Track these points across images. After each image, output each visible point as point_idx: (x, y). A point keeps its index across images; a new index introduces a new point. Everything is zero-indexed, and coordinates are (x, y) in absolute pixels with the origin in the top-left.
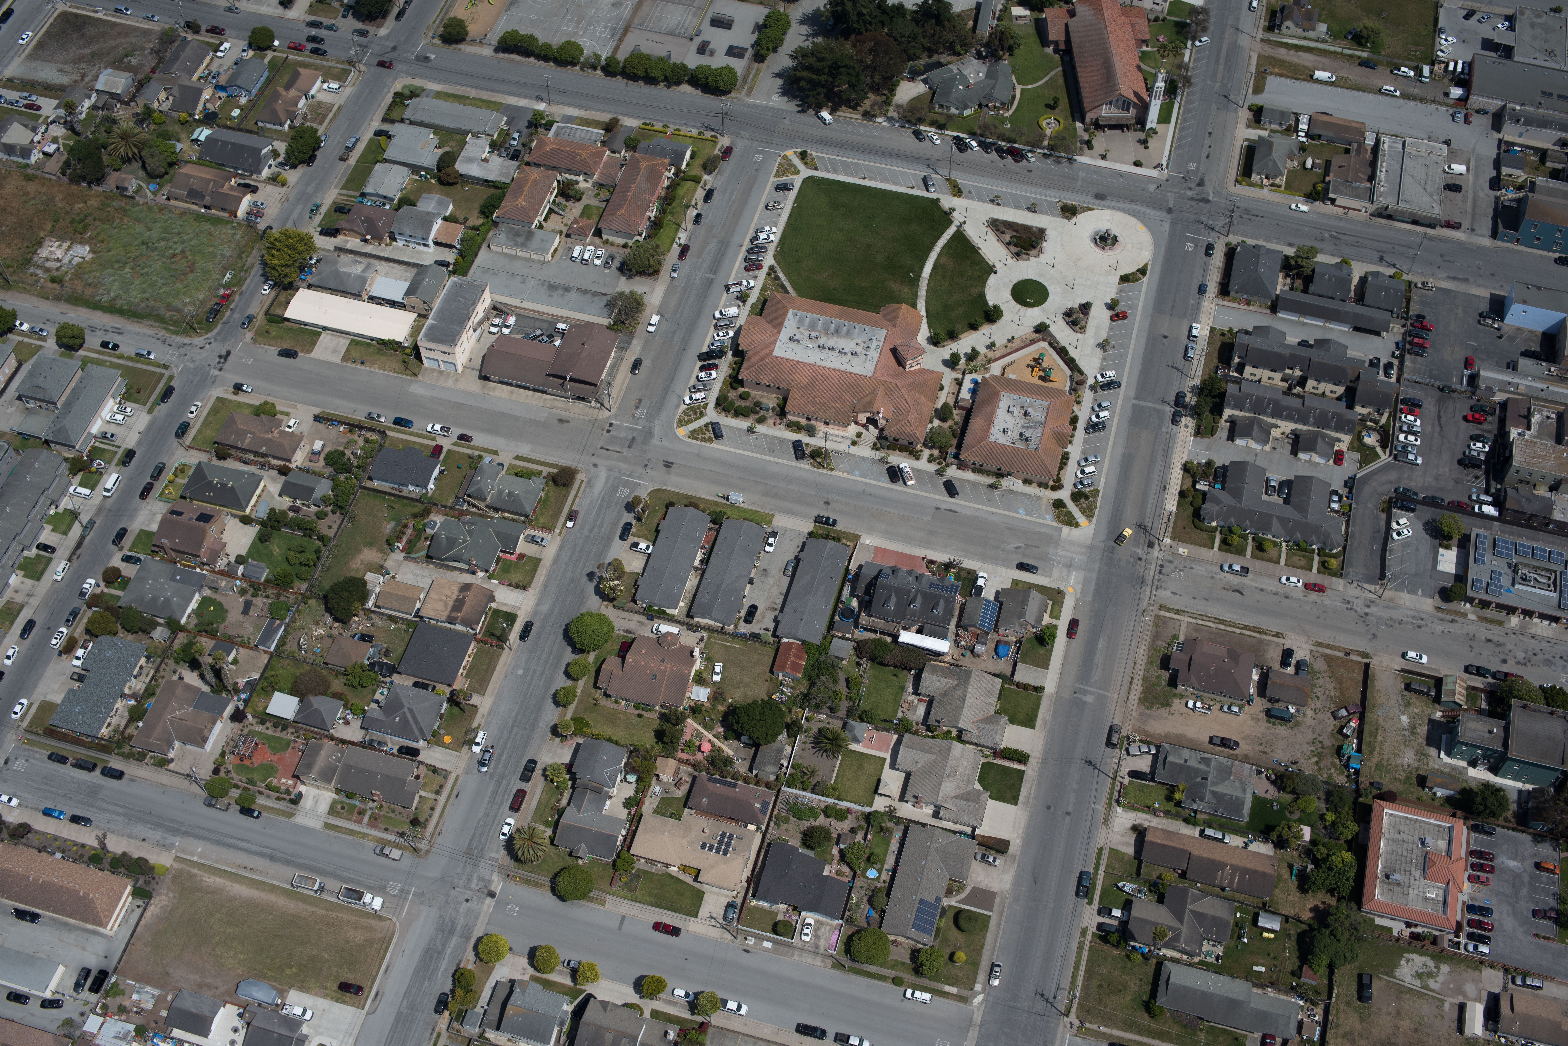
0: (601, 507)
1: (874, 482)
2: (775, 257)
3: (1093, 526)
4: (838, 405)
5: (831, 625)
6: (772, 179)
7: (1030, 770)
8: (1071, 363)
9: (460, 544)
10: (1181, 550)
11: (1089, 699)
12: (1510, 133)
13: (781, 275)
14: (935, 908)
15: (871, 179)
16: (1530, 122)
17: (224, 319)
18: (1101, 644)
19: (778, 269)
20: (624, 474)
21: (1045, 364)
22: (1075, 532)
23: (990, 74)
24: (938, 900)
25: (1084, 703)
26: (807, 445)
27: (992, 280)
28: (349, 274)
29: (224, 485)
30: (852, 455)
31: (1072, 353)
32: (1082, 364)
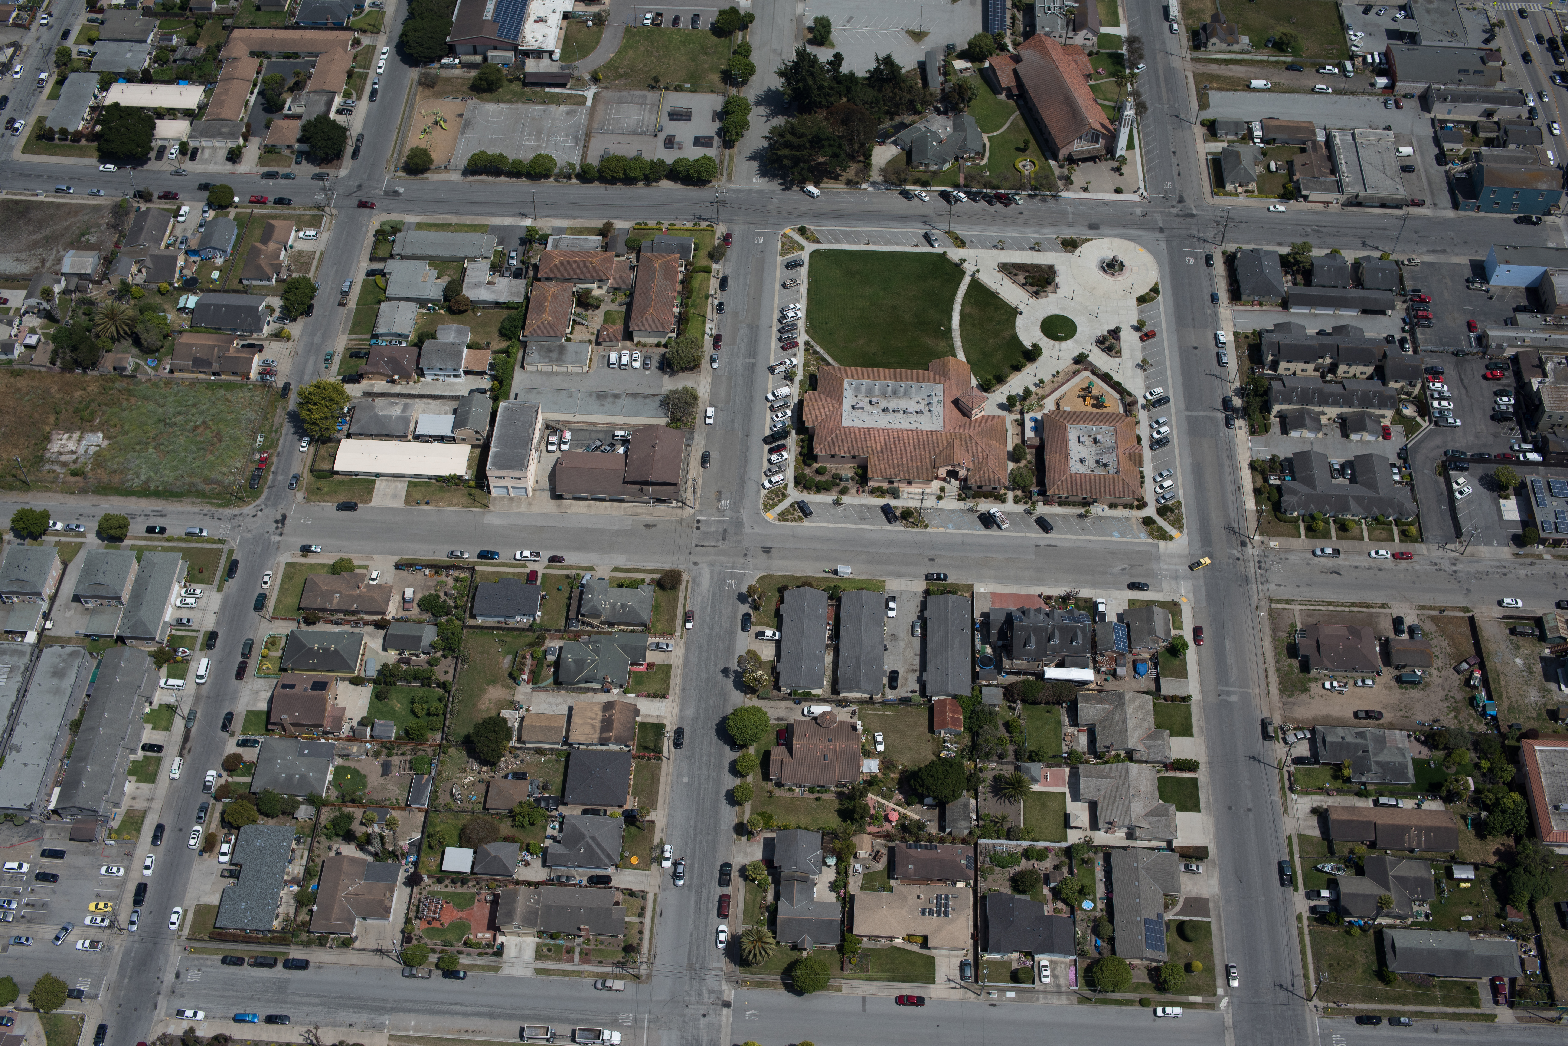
0: (713, 603)
1: (970, 532)
2: (807, 332)
3: (1185, 536)
4: (917, 464)
5: (975, 676)
6: (779, 259)
7: (1202, 776)
8: (1117, 387)
9: (589, 664)
10: (1272, 544)
11: (1234, 698)
12: (1440, 111)
13: (819, 349)
14: (1160, 924)
15: (875, 244)
16: (1457, 98)
17: (269, 484)
18: (1228, 645)
19: (813, 343)
20: (727, 567)
21: (1095, 392)
22: (1171, 545)
23: (957, 127)
24: (1160, 916)
25: (1230, 704)
26: (895, 507)
27: (1020, 321)
28: (390, 417)
29: (326, 650)
30: (941, 510)
31: (1116, 377)
32: (1128, 386)
